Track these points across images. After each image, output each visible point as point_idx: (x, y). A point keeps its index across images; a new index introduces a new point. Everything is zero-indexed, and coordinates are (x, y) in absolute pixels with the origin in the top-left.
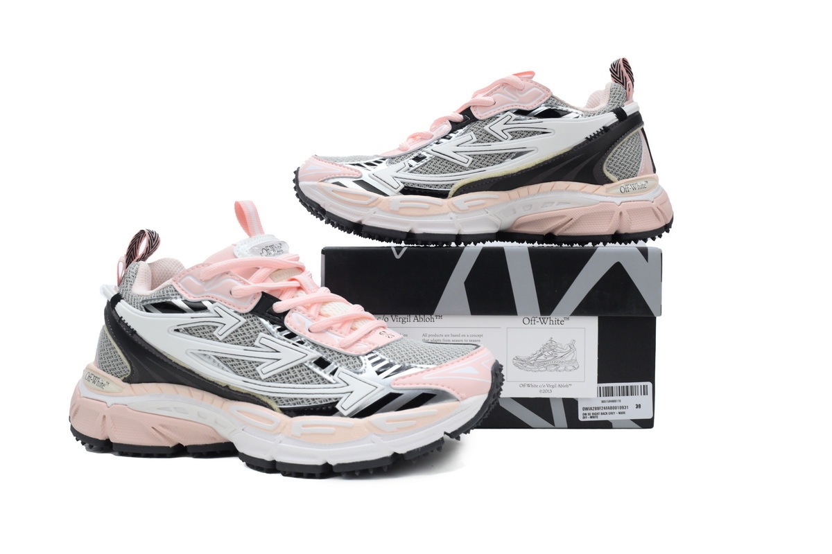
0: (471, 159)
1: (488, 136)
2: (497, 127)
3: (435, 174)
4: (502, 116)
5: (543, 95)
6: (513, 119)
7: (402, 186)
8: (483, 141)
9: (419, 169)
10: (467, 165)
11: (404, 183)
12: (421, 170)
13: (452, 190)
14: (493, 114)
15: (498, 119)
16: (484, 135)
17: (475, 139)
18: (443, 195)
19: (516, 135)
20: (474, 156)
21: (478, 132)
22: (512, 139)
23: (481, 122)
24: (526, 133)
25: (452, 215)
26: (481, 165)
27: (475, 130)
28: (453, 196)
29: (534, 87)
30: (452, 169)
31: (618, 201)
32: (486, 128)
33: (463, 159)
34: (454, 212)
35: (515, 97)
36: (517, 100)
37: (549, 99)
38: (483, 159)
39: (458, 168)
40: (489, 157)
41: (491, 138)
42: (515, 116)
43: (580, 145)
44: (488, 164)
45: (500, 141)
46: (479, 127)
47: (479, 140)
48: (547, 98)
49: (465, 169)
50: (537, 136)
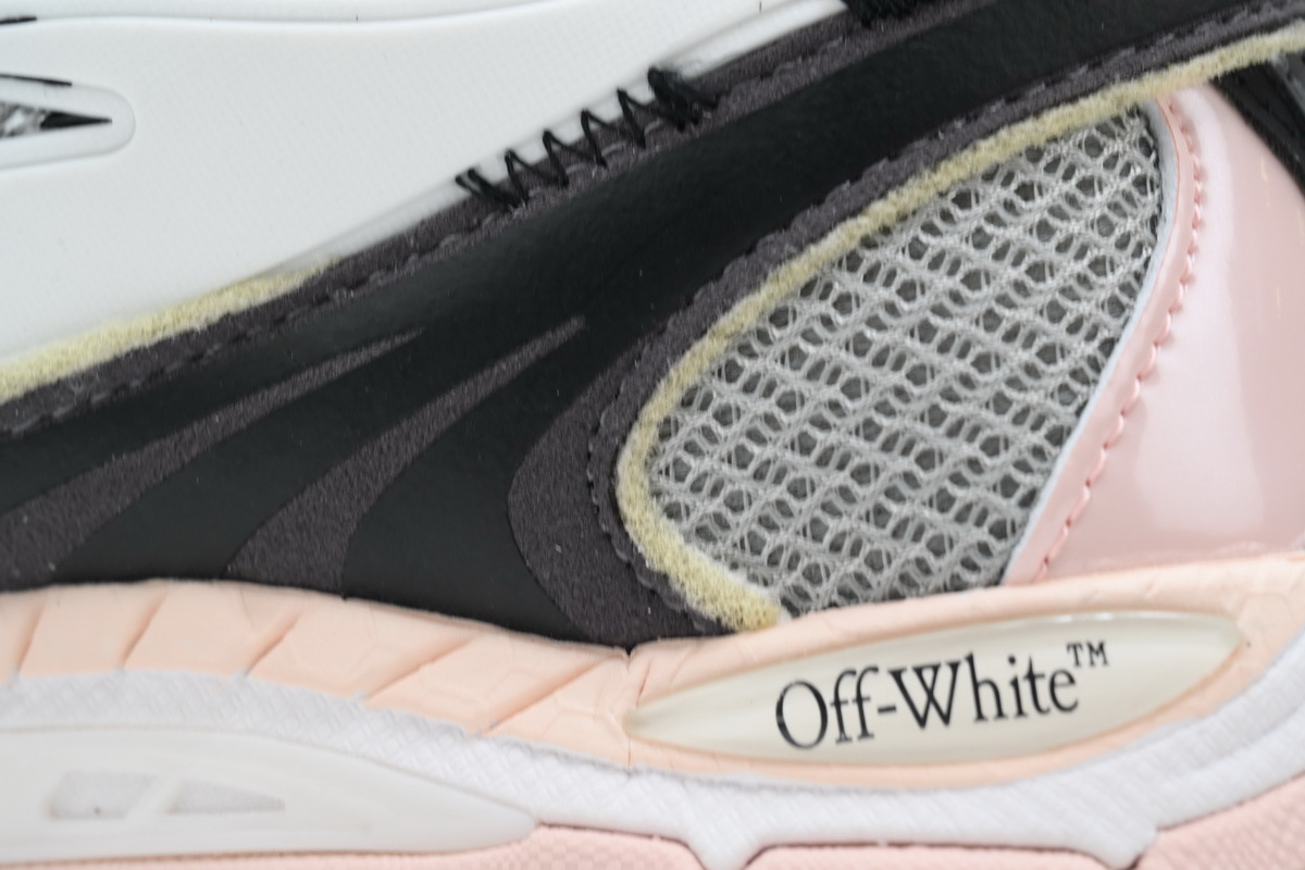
43: (391, 253)
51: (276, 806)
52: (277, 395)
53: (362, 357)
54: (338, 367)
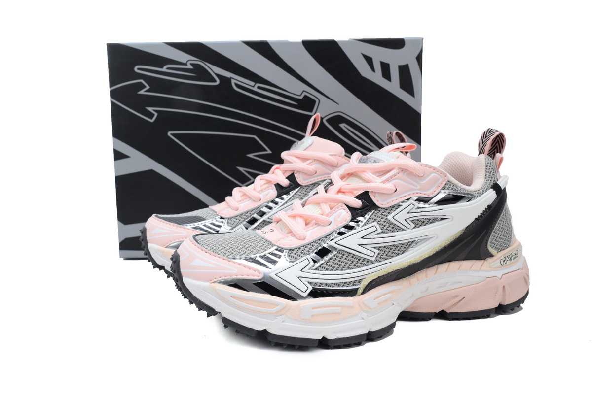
0: (377, 251)
1: (392, 226)
2: (400, 216)
3: (342, 270)
4: (405, 205)
5: (441, 180)
6: (416, 207)
7: (310, 288)
8: (387, 231)
9: (324, 265)
10: (373, 259)
11: (311, 283)
12: (327, 267)
13: (361, 286)
14: (395, 203)
15: (401, 208)
16: (388, 225)
17: (380, 231)
18: (352, 293)
19: (419, 223)
20: (379, 248)
21: (382, 222)
22: (414, 228)
23: (383, 210)
24: (427, 221)
25: (364, 315)
26: (387, 257)
27: (379, 219)
28: (363, 293)
29: (433, 173)
30: (358, 264)
31: (499, 274)
32: (390, 217)
33: (369, 253)
34: (365, 312)
35: (417, 184)
36: (418, 187)
37: (446, 184)
38: (388, 250)
39: (365, 262)
40: (394, 248)
41: (395, 228)
42: (417, 204)
44: (393, 255)
45: (403, 230)
46: (382, 216)
47: (384, 230)
48: (445, 183)
49: (372, 263)
50: (437, 223)
51: (461, 282)
52: (462, 243)
53: (470, 238)
54: (468, 239)
